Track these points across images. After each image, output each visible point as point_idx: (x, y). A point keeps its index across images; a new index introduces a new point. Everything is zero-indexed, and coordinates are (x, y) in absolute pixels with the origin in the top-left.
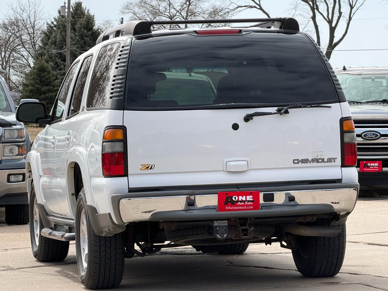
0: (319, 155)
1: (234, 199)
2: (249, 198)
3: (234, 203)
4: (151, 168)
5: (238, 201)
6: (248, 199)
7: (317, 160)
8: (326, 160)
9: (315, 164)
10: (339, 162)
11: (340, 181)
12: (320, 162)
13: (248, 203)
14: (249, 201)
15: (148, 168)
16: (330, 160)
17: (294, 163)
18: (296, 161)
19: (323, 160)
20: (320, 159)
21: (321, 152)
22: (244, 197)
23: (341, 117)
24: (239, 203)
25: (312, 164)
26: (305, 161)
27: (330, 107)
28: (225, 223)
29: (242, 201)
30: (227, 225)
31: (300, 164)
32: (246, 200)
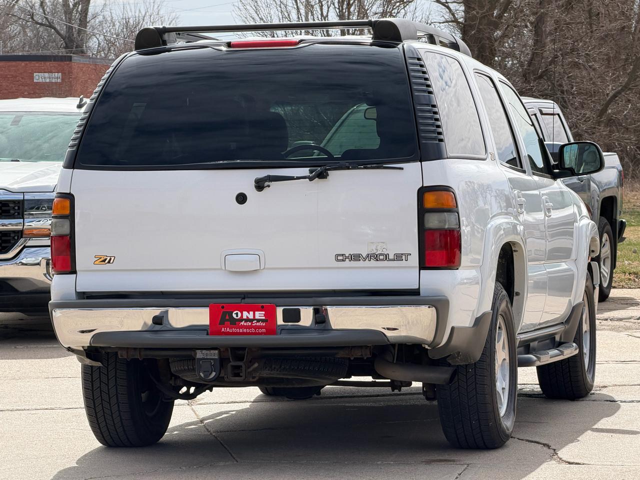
0: (379, 248)
1: (234, 316)
2: (259, 315)
3: (235, 322)
4: (109, 262)
5: (241, 320)
6: (257, 317)
7: (375, 257)
8: (391, 257)
9: (373, 263)
10: (414, 260)
11: (416, 292)
12: (382, 260)
13: (258, 324)
14: (258, 321)
15: (104, 261)
16: (399, 257)
17: (338, 260)
18: (341, 258)
19: (386, 257)
20: (381, 254)
21: (383, 243)
22: (251, 313)
23: (421, 186)
24: (242, 323)
25: (367, 263)
26: (356, 257)
27: (402, 169)
28: (214, 354)
29: (248, 320)
30: (217, 357)
31: (347, 263)
32: (254, 319)
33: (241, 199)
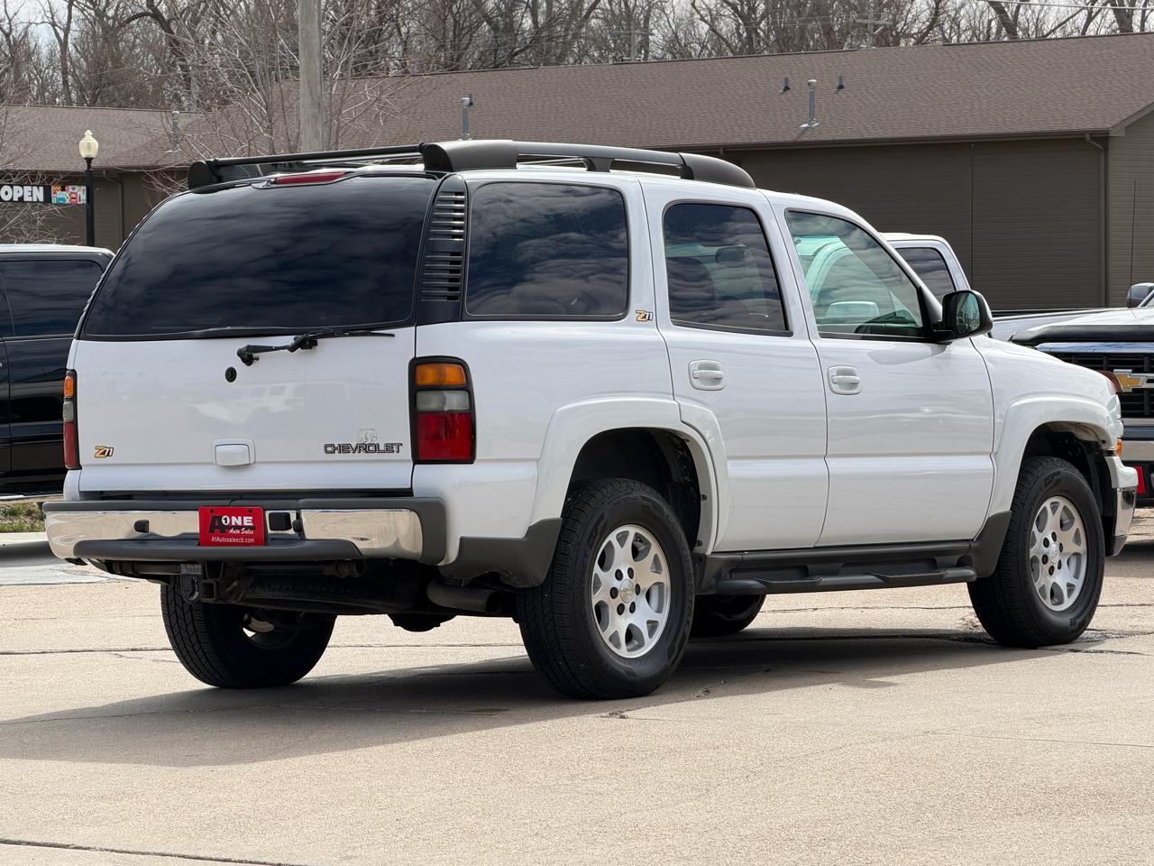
0: (368, 436)
1: (223, 522)
2: (248, 521)
3: (225, 530)
4: (108, 455)
5: (230, 527)
6: (245, 524)
7: (363, 448)
8: (382, 448)
9: (363, 456)
10: (406, 451)
11: (408, 492)
12: (372, 452)
13: (246, 532)
14: (247, 528)
15: (103, 453)
16: (389, 448)
17: (327, 452)
18: (330, 449)
19: (377, 449)
20: (371, 445)
21: (372, 429)
22: (240, 518)
23: (413, 356)
24: (231, 531)
25: (357, 456)
26: (344, 449)
27: (393, 335)
28: (197, 570)
29: (236, 527)
30: (200, 573)
31: (337, 456)
32: (242, 526)
33: (231, 375)
